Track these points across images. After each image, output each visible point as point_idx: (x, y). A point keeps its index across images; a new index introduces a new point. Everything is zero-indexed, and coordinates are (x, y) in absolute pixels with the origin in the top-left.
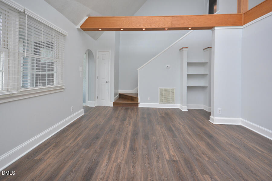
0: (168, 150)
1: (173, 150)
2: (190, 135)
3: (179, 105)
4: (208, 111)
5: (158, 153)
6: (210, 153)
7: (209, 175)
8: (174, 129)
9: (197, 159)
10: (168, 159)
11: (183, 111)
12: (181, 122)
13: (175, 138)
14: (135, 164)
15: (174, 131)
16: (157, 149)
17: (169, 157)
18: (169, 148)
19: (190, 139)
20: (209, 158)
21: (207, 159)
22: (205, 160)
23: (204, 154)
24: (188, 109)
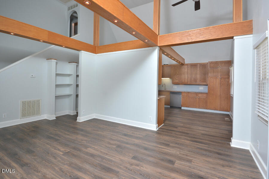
0: (59, 150)
1: (62, 148)
2: (68, 135)
3: (46, 115)
4: (72, 115)
5: (51, 155)
6: (85, 139)
7: (89, 147)
8: (52, 136)
9: (80, 145)
10: (62, 154)
11: (51, 120)
12: (55, 129)
13: (58, 141)
14: (38, 170)
15: (54, 137)
16: (48, 154)
17: (62, 153)
18: (58, 148)
19: (71, 137)
20: (86, 141)
21: (85, 142)
22: (84, 142)
23: (82, 141)
24: (56, 117)
